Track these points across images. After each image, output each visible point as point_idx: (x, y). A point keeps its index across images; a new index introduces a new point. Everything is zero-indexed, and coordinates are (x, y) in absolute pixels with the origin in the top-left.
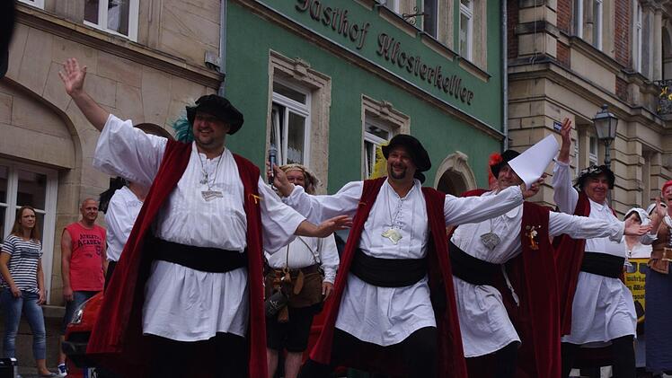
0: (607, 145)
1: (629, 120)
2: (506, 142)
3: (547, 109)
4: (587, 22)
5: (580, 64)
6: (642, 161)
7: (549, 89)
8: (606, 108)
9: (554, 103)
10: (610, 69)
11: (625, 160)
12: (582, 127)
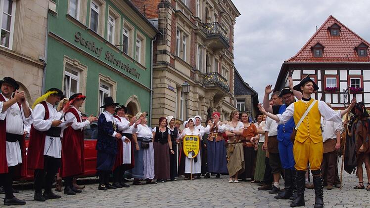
0: (186, 95)
1: (194, 86)
2: (151, 92)
3: (166, 81)
4: (181, 51)
5: (178, 66)
6: (199, 100)
7: (167, 74)
8: (187, 81)
9: (168, 79)
10: (188, 68)
11: (193, 100)
12: (178, 88)
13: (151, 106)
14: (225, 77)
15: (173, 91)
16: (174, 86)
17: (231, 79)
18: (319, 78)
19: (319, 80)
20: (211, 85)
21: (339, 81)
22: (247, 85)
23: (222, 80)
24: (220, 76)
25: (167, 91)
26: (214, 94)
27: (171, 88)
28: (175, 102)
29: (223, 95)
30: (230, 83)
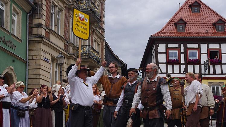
0: (61, 66)
1: (68, 58)
2: (27, 63)
3: (42, 53)
4: (55, 25)
5: (53, 38)
7: (42, 46)
8: (61, 53)
9: (44, 51)
10: (63, 41)
12: (53, 59)
13: (27, 77)
14: (97, 50)
15: (48, 62)
16: (49, 57)
17: (102, 52)
18: (182, 51)
19: (182, 53)
20: (84, 57)
21: (200, 54)
22: (116, 57)
23: (94, 52)
24: (93, 49)
25: (42, 63)
27: (46, 60)
28: (50, 73)
29: (96, 66)
30: (101, 55)
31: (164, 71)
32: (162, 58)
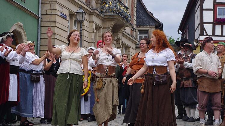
0: (81, 24)
1: (90, 14)
2: (40, 19)
3: (57, 7)
6: (95, 31)
8: (81, 8)
11: (88, 30)
12: (71, 15)
13: (39, 35)
14: (126, 4)
15: (65, 18)
16: (66, 12)
17: (132, 7)
20: (110, 14)
22: (150, 15)
23: (122, 8)
24: (121, 3)
25: (58, 19)
26: (113, 23)
27: (62, 15)
28: (67, 32)
29: (124, 25)
30: (131, 11)
31: (210, 32)
32: (208, 16)
